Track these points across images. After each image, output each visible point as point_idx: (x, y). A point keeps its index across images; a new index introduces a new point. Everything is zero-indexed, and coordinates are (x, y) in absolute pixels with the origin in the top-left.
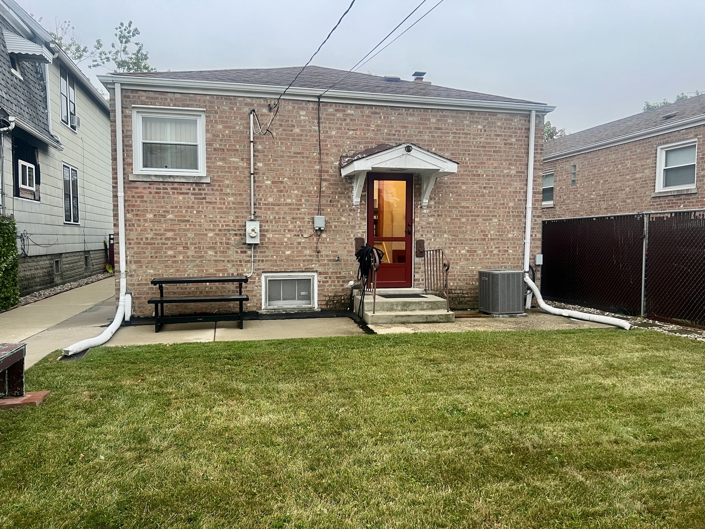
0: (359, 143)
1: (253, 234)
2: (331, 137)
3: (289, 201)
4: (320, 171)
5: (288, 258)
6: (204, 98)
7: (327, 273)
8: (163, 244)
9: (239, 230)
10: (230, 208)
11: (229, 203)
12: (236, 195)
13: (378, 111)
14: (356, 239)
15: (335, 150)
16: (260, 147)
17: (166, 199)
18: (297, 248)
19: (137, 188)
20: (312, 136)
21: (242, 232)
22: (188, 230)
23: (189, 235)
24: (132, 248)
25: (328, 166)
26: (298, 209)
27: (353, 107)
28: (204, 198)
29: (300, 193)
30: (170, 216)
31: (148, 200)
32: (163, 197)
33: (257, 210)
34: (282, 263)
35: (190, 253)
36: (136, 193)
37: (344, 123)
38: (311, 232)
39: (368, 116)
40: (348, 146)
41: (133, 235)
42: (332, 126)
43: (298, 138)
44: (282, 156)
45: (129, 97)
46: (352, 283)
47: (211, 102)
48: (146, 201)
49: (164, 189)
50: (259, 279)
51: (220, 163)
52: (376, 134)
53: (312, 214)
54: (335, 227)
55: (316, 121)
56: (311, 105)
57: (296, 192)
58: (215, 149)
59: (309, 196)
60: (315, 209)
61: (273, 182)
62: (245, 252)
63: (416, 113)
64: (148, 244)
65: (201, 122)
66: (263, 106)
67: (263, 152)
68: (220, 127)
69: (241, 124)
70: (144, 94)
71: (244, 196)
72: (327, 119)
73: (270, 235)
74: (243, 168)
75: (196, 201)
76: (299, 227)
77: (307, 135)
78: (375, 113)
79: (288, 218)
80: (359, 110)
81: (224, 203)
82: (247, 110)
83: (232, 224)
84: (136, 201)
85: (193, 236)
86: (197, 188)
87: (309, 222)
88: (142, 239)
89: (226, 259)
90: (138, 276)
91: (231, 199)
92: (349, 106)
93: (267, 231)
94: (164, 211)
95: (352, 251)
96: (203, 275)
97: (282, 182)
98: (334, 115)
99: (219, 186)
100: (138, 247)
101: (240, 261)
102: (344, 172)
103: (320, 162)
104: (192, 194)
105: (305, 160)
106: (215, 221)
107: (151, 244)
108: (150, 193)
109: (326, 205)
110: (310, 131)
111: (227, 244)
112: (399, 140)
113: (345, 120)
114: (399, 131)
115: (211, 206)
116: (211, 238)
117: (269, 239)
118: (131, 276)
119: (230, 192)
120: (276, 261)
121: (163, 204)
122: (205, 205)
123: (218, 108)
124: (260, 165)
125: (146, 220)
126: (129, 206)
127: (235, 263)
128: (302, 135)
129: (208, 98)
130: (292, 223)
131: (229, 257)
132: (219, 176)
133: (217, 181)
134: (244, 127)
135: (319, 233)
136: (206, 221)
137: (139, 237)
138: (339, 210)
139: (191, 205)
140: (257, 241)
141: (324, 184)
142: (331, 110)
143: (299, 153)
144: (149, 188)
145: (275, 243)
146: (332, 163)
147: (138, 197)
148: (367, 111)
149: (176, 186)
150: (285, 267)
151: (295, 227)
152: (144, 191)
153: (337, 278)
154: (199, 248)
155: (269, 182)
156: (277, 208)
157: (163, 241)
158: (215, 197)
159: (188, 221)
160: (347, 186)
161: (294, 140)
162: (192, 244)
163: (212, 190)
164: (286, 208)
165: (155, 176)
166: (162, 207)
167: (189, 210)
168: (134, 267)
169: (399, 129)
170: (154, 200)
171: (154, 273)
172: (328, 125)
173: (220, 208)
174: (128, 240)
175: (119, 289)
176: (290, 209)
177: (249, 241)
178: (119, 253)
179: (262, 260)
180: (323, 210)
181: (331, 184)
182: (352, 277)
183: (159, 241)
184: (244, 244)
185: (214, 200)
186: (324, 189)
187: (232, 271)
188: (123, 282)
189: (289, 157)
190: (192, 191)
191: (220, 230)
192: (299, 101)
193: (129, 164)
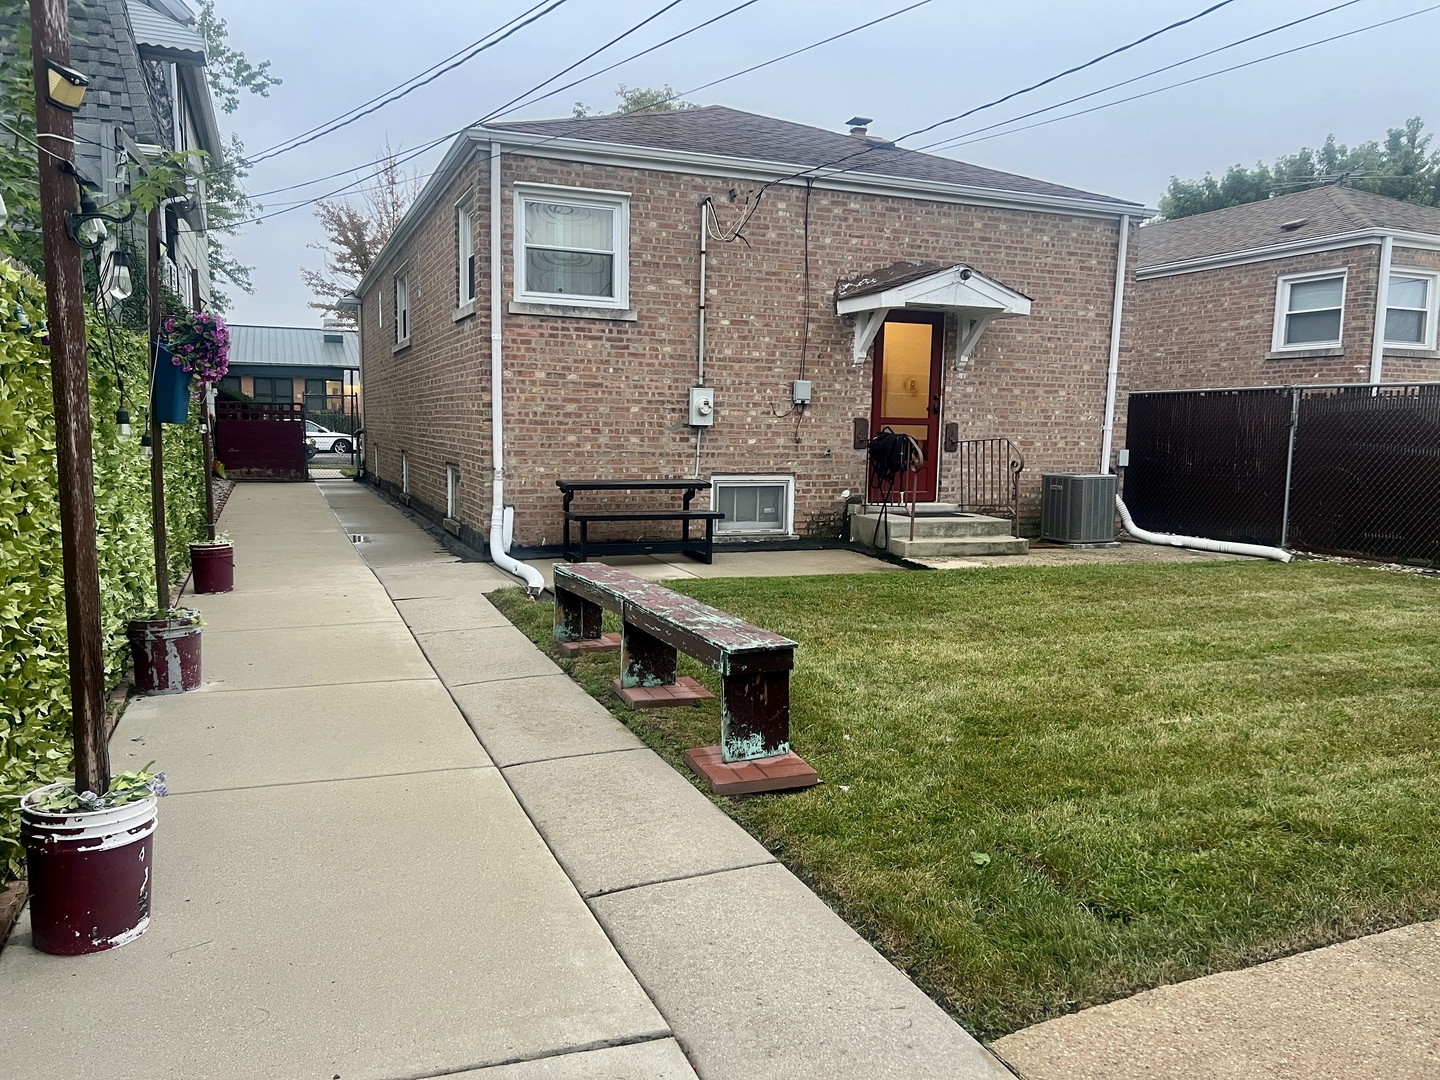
0: (865, 259)
1: (706, 410)
2: (823, 247)
3: (756, 354)
4: (807, 305)
5: (751, 450)
6: (630, 174)
7: (809, 477)
8: (561, 423)
9: (678, 402)
10: (666, 365)
11: (664, 358)
12: (674, 342)
13: (896, 206)
14: (855, 421)
15: (828, 270)
16: (714, 262)
17: (566, 348)
18: (766, 434)
19: (521, 326)
20: (794, 245)
21: (684, 406)
22: (600, 400)
23: (601, 409)
24: (512, 429)
25: (818, 296)
26: (770, 369)
27: (860, 197)
28: (627, 347)
29: (773, 342)
30: (572, 377)
31: (538, 348)
32: (563, 344)
33: (708, 369)
34: (743, 459)
35: (602, 440)
36: (519, 335)
37: (844, 224)
38: (789, 407)
39: (882, 215)
40: (849, 264)
41: (514, 408)
42: (825, 228)
43: (773, 248)
44: (748, 279)
45: (509, 167)
46: (846, 493)
47: (639, 181)
48: (534, 349)
49: (563, 329)
51: (652, 288)
52: (892, 245)
53: (791, 377)
54: (825, 399)
55: (802, 220)
56: (795, 193)
57: (767, 339)
58: (644, 264)
59: (787, 346)
60: (795, 370)
61: (733, 323)
62: (687, 440)
63: (953, 213)
64: (536, 423)
65: (621, 216)
66: (722, 191)
67: (720, 270)
68: (653, 224)
69: (686, 221)
70: (533, 162)
71: (688, 345)
72: (820, 217)
73: (725, 412)
74: (688, 297)
75: (613, 351)
76: (770, 398)
77: (787, 244)
78: (892, 209)
79: (754, 383)
80: (869, 204)
81: (657, 357)
82: (695, 197)
83: (668, 392)
84: (519, 349)
85: (607, 411)
86: (615, 330)
87: (785, 390)
88: (527, 414)
89: (658, 451)
90: (520, 477)
91: (668, 349)
92: (853, 197)
93: (721, 404)
94: (563, 368)
95: (849, 441)
96: (621, 477)
97: (746, 322)
98: (829, 211)
99: (650, 326)
100: (522, 428)
101: (679, 455)
102: (843, 308)
103: (806, 290)
104: (608, 339)
105: (782, 285)
106: (642, 387)
107: (542, 423)
108: (542, 335)
109: (812, 363)
110: (792, 235)
111: (660, 425)
112: (927, 256)
113: (846, 219)
114: (927, 242)
115: (637, 361)
116: (635, 414)
117: (723, 417)
118: (509, 477)
119: (667, 338)
120: (734, 454)
121: (561, 356)
122: (627, 359)
123: (652, 192)
124: (713, 292)
125: (533, 383)
126: (507, 356)
127: (671, 458)
128: (779, 243)
129: (636, 173)
130: (759, 391)
131: (662, 447)
132: (649, 310)
133: (647, 318)
134: (691, 228)
135: (800, 409)
136: (628, 386)
137: (523, 411)
138: (831, 371)
139: (605, 358)
140: (709, 422)
141: (811, 326)
142: (825, 202)
143: (774, 274)
144: (540, 327)
145: (732, 426)
146: (824, 291)
147: (522, 342)
148: (880, 206)
149: (582, 324)
150: (747, 466)
151: (763, 398)
152: (531, 332)
153: (825, 484)
154: (617, 431)
155: (726, 322)
156: (737, 366)
157: (561, 418)
158: (644, 346)
159: (600, 385)
160: (845, 331)
161: (767, 250)
162: (605, 424)
163: (639, 333)
164: (751, 367)
165: (552, 306)
166: (560, 360)
167: (602, 367)
168: (513, 461)
169: (926, 237)
170: (547, 348)
171: (545, 473)
172: (819, 228)
173: (649, 365)
174: (505, 414)
175: (491, 499)
176: (758, 368)
177: (695, 421)
178: (491, 438)
179: (713, 454)
180: (808, 370)
181: (820, 327)
182: (847, 483)
183: (554, 419)
184: (686, 426)
185: (641, 351)
186: (810, 335)
187: (666, 471)
188: (498, 487)
189: (758, 279)
190: (607, 334)
191: (649, 402)
192: (775, 185)
193: (508, 285)
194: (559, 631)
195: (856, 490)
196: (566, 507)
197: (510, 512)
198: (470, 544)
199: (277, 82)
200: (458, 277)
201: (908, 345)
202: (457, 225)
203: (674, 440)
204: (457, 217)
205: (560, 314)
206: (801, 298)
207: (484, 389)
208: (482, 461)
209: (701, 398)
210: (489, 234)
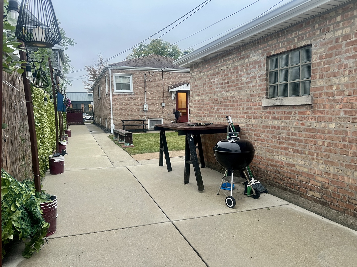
0: (173, 82)
1: (146, 108)
2: (166, 81)
3: (155, 99)
4: (163, 90)
5: (155, 114)
6: (132, 71)
7: (165, 119)
10: (140, 101)
11: (139, 100)
12: (141, 97)
13: (178, 73)
14: (173, 109)
15: (167, 84)
16: (147, 84)
18: (157, 112)
19: (115, 96)
20: (161, 81)
21: (143, 108)
22: (129, 107)
23: (129, 108)
24: (114, 112)
26: (158, 101)
27: (172, 72)
28: (133, 98)
29: (158, 97)
30: (124, 103)
32: (122, 98)
33: (146, 101)
34: (153, 116)
35: (129, 113)
36: (115, 97)
37: (169, 77)
38: (161, 107)
39: (176, 75)
40: (170, 83)
43: (157, 81)
45: (112, 71)
46: (172, 121)
47: (134, 72)
48: (117, 99)
49: (122, 96)
50: (148, 120)
51: (136, 89)
52: (178, 80)
54: (168, 106)
55: (162, 77)
56: (160, 72)
57: (157, 96)
58: (135, 85)
59: (160, 97)
60: (162, 101)
61: (151, 94)
62: (144, 113)
63: (189, 74)
64: (118, 111)
65: (131, 78)
66: (148, 73)
67: (148, 85)
68: (136, 79)
69: (142, 78)
70: (116, 70)
71: (143, 98)
72: (165, 76)
73: (150, 108)
74: (143, 90)
76: (158, 106)
77: (159, 81)
78: (178, 74)
79: (155, 103)
81: (138, 100)
82: (143, 74)
83: (140, 105)
84: (115, 99)
85: (130, 109)
86: (131, 96)
87: (160, 104)
88: (116, 110)
90: (116, 120)
91: (140, 98)
92: (170, 72)
93: (149, 107)
95: (172, 112)
96: (133, 119)
97: (153, 94)
98: (166, 75)
99: (136, 95)
100: (116, 112)
101: (142, 115)
102: (170, 91)
103: (163, 88)
104: (129, 97)
105: (159, 87)
106: (136, 105)
107: (119, 111)
108: (118, 97)
110: (160, 79)
111: (139, 111)
113: (170, 76)
116: (134, 109)
117: (150, 109)
118: (114, 120)
119: (139, 97)
121: (122, 100)
122: (133, 100)
123: (136, 74)
124: (147, 89)
125: (117, 105)
126: (113, 101)
127: (141, 116)
128: (158, 81)
129: (133, 71)
130: (156, 105)
131: (139, 114)
132: (136, 92)
133: (136, 94)
135: (163, 107)
136: (133, 105)
137: (116, 109)
138: (168, 101)
139: (129, 100)
140: (147, 110)
141: (164, 94)
142: (166, 74)
143: (157, 86)
144: (118, 96)
145: (151, 110)
146: (166, 88)
147: (115, 98)
148: (175, 74)
149: (125, 95)
150: (154, 117)
152: (117, 96)
153: (168, 120)
154: (132, 112)
155: (149, 94)
156: (152, 101)
157: (122, 110)
158: (136, 98)
159: (128, 105)
160: (170, 94)
161: (156, 82)
162: (130, 111)
163: (135, 96)
164: (154, 101)
165: (120, 92)
166: (122, 101)
167: (129, 102)
168: (114, 117)
169: (184, 78)
170: (119, 99)
171: (119, 119)
172: (165, 78)
173: (137, 101)
174: (113, 110)
175: (111, 123)
176: (155, 101)
177: (145, 110)
178: (111, 113)
179: (148, 115)
180: (164, 101)
181: (166, 94)
182: (172, 120)
183: (121, 110)
184: (143, 111)
185: (135, 99)
186: (164, 95)
187: (140, 118)
188: (112, 121)
189: (155, 87)
190: (129, 96)
191: (137, 107)
192: (158, 71)
193: (113, 89)
194: (114, 138)
195: (174, 121)
196: (123, 124)
197: (114, 125)
198: (108, 131)
199: (76, 43)
200: (106, 88)
201: (183, 96)
202: (106, 79)
203: (141, 113)
204: (106, 78)
205: (121, 93)
206: (162, 89)
207: (109, 106)
208: (109, 117)
209: (146, 106)
210: (109, 82)
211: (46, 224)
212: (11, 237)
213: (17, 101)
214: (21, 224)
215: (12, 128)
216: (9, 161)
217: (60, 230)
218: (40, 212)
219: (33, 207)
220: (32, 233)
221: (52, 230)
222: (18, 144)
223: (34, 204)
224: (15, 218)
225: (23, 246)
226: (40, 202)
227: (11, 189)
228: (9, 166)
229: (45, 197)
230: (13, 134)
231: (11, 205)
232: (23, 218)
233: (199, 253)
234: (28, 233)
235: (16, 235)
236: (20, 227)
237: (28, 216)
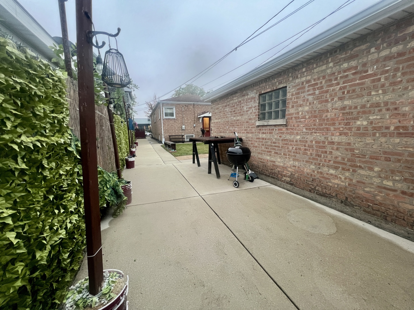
0: (201, 111)
2: (196, 111)
3: (189, 122)
5: (189, 132)
6: (175, 104)
7: (196, 134)
11: (179, 123)
13: (204, 106)
15: (197, 113)
17: (169, 122)
18: (191, 130)
19: (164, 120)
21: (182, 127)
23: (173, 128)
24: (164, 131)
26: (191, 123)
28: (175, 122)
29: (191, 120)
33: (184, 124)
35: (173, 131)
38: (193, 127)
40: (199, 112)
41: (164, 128)
43: (190, 111)
44: (188, 114)
45: (162, 105)
49: (169, 120)
50: (185, 135)
51: (178, 116)
52: (204, 110)
53: (193, 124)
54: (197, 126)
55: (193, 108)
56: (193, 105)
58: (177, 113)
59: (193, 121)
63: (210, 106)
65: (174, 109)
66: (185, 105)
67: (185, 113)
68: (178, 109)
70: (165, 104)
71: (182, 121)
73: (186, 128)
74: (182, 116)
82: (182, 106)
83: (180, 126)
92: (199, 105)
94: (169, 124)
96: (176, 135)
97: (188, 119)
98: (196, 107)
101: (182, 132)
102: (199, 117)
104: (173, 121)
105: (192, 115)
107: (167, 130)
108: (167, 121)
110: (192, 110)
113: (198, 108)
116: (177, 129)
119: (180, 121)
120: (187, 132)
123: (177, 106)
124: (184, 116)
125: (166, 126)
126: (163, 123)
131: (180, 132)
133: (177, 119)
134: (181, 109)
136: (176, 126)
138: (198, 123)
139: (173, 123)
143: (191, 113)
146: (196, 115)
147: (165, 122)
148: (202, 106)
149: (171, 120)
151: (190, 126)
153: (198, 135)
154: (175, 130)
155: (186, 119)
156: (187, 123)
157: (169, 129)
158: (177, 122)
159: (173, 126)
160: (199, 119)
165: (167, 118)
168: (164, 134)
171: (167, 135)
172: (195, 109)
175: (162, 138)
177: (183, 129)
178: (162, 131)
179: (185, 132)
180: (195, 123)
186: (195, 119)
187: (180, 134)
188: (163, 136)
191: (178, 127)
192: (191, 105)
193: (163, 116)
194: (165, 147)
196: (170, 138)
197: (164, 139)
198: (160, 142)
200: (159, 115)
201: (207, 120)
202: (158, 110)
206: (194, 116)
207: (161, 127)
208: (161, 134)
210: (161, 111)
211: (126, 198)
212: (105, 205)
213: (104, 123)
214: (111, 198)
215: (102, 140)
216: (101, 160)
217: (134, 201)
218: (121, 191)
219: (117, 188)
220: (117, 203)
221: (129, 201)
222: (106, 150)
223: (118, 186)
224: (106, 194)
225: (113, 211)
226: (121, 184)
227: (104, 177)
228: (101, 163)
229: (124, 182)
230: (103, 144)
231: (104, 187)
232: (111, 194)
233: (217, 214)
234: (115, 203)
235: (108, 204)
236: (110, 199)
237: (115, 193)
